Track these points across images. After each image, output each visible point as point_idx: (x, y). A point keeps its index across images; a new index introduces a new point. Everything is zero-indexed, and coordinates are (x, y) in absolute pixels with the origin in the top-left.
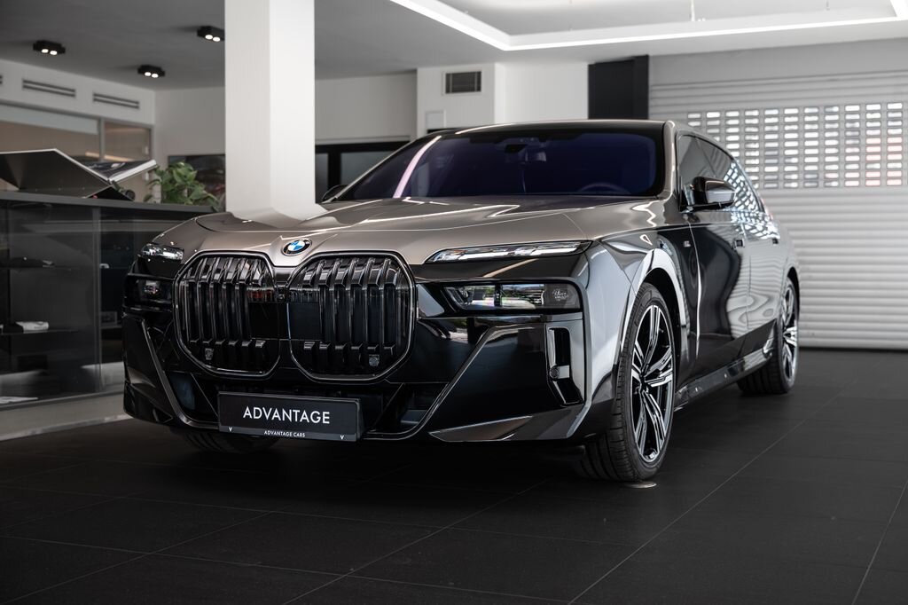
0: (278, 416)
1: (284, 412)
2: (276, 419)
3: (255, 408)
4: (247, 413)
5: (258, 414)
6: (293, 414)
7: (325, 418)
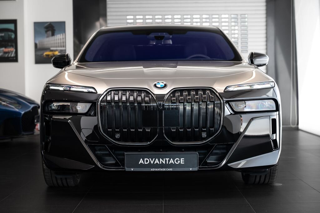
0: (158, 162)
1: (161, 160)
2: (157, 163)
3: (145, 159)
4: (141, 161)
5: (147, 161)
6: (166, 161)
7: (182, 161)
